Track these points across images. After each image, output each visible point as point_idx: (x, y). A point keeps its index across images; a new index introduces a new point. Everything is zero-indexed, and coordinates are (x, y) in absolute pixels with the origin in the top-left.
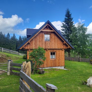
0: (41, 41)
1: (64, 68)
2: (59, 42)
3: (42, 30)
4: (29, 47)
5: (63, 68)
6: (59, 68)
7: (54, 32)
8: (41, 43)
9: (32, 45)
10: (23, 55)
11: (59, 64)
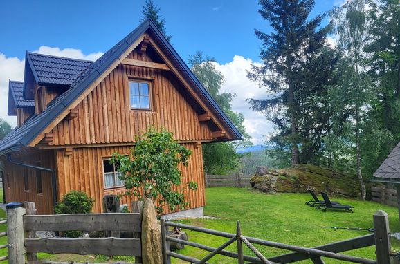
0: (118, 109)
2: (187, 113)
3: (123, 59)
4: (67, 135)
8: (119, 115)
9: (81, 126)
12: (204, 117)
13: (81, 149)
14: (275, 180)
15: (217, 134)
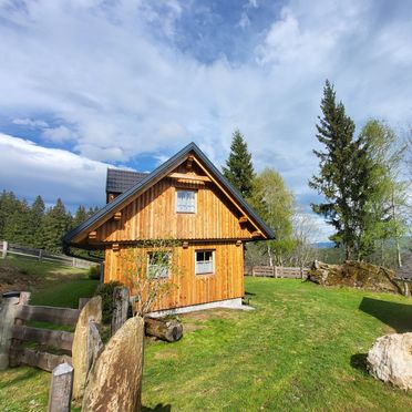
0: (163, 212)
1: (243, 303)
4: (115, 233)
5: (237, 304)
6: (226, 304)
7: (213, 183)
8: (164, 218)
10: (89, 268)
11: (225, 292)
12: (242, 220)
13: (125, 244)
14: (326, 273)
15: (254, 234)
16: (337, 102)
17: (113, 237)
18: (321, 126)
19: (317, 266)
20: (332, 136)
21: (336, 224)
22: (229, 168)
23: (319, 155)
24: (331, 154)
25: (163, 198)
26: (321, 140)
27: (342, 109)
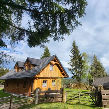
7: (58, 64)
12: (62, 73)
13: (39, 78)
14: (73, 86)
15: (65, 76)
16: (76, 45)
17: (38, 76)
18: (72, 49)
19: (70, 84)
20: (74, 52)
21: (73, 74)
22: (43, 56)
23: (71, 56)
24: (73, 57)
25: (47, 67)
26: (72, 53)
27: (77, 47)
